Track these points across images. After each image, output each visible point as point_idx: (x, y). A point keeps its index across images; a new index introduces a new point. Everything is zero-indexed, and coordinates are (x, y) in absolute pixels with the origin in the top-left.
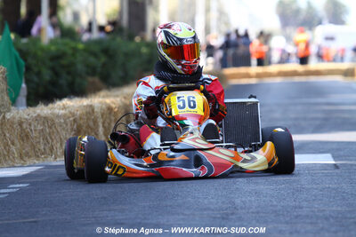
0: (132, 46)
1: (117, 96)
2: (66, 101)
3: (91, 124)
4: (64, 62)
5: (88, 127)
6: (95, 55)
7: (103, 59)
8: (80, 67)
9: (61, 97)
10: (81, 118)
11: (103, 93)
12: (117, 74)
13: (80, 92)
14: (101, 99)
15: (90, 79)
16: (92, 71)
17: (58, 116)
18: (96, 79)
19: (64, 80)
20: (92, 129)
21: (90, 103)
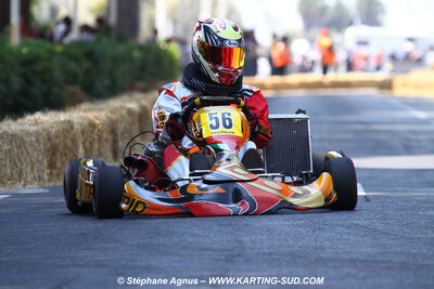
0: (121, 49)
1: (101, 110)
2: (38, 116)
3: (69, 144)
4: (38, 67)
5: (66, 147)
6: (75, 59)
7: (86, 64)
8: (57, 74)
9: (32, 111)
10: (57, 137)
11: (84, 106)
12: (102, 83)
13: (57, 104)
14: (81, 114)
15: (70, 89)
16: (72, 79)
17: (29, 134)
18: (77, 89)
19: (38, 89)
20: (70, 149)
21: (68, 119)
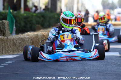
0: (52, 14)
1: (46, 31)
2: (29, 33)
4: (29, 20)
5: (36, 42)
6: (39, 17)
7: (42, 19)
8: (34, 21)
9: (27, 32)
10: (34, 39)
11: (41, 30)
12: (47, 24)
13: (34, 30)
14: (41, 32)
15: (37, 25)
16: (38, 23)
17: (26, 38)
18: (39, 26)
19: (29, 26)
20: (37, 42)
21: (37, 34)
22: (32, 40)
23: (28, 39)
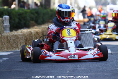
0: (45, 11)
1: (40, 28)
2: (23, 30)
6: (33, 14)
7: (36, 15)
8: (28, 18)
9: (21, 28)
10: (27, 36)
11: (36, 27)
12: (40, 20)
13: (28, 27)
14: (34, 29)
16: (32, 19)
17: (20, 35)
18: (33, 22)
19: (23, 22)
20: (31, 39)
21: (30, 31)
22: (25, 37)
23: (22, 36)
